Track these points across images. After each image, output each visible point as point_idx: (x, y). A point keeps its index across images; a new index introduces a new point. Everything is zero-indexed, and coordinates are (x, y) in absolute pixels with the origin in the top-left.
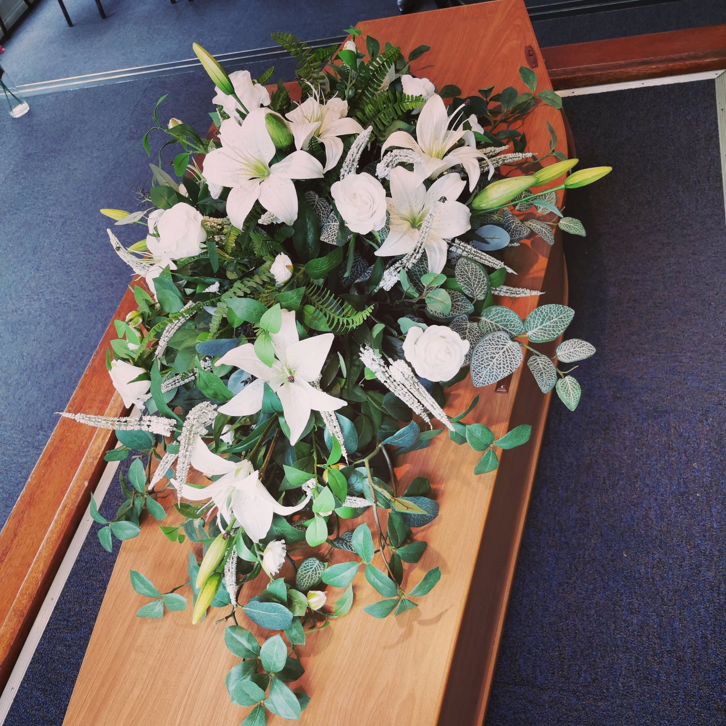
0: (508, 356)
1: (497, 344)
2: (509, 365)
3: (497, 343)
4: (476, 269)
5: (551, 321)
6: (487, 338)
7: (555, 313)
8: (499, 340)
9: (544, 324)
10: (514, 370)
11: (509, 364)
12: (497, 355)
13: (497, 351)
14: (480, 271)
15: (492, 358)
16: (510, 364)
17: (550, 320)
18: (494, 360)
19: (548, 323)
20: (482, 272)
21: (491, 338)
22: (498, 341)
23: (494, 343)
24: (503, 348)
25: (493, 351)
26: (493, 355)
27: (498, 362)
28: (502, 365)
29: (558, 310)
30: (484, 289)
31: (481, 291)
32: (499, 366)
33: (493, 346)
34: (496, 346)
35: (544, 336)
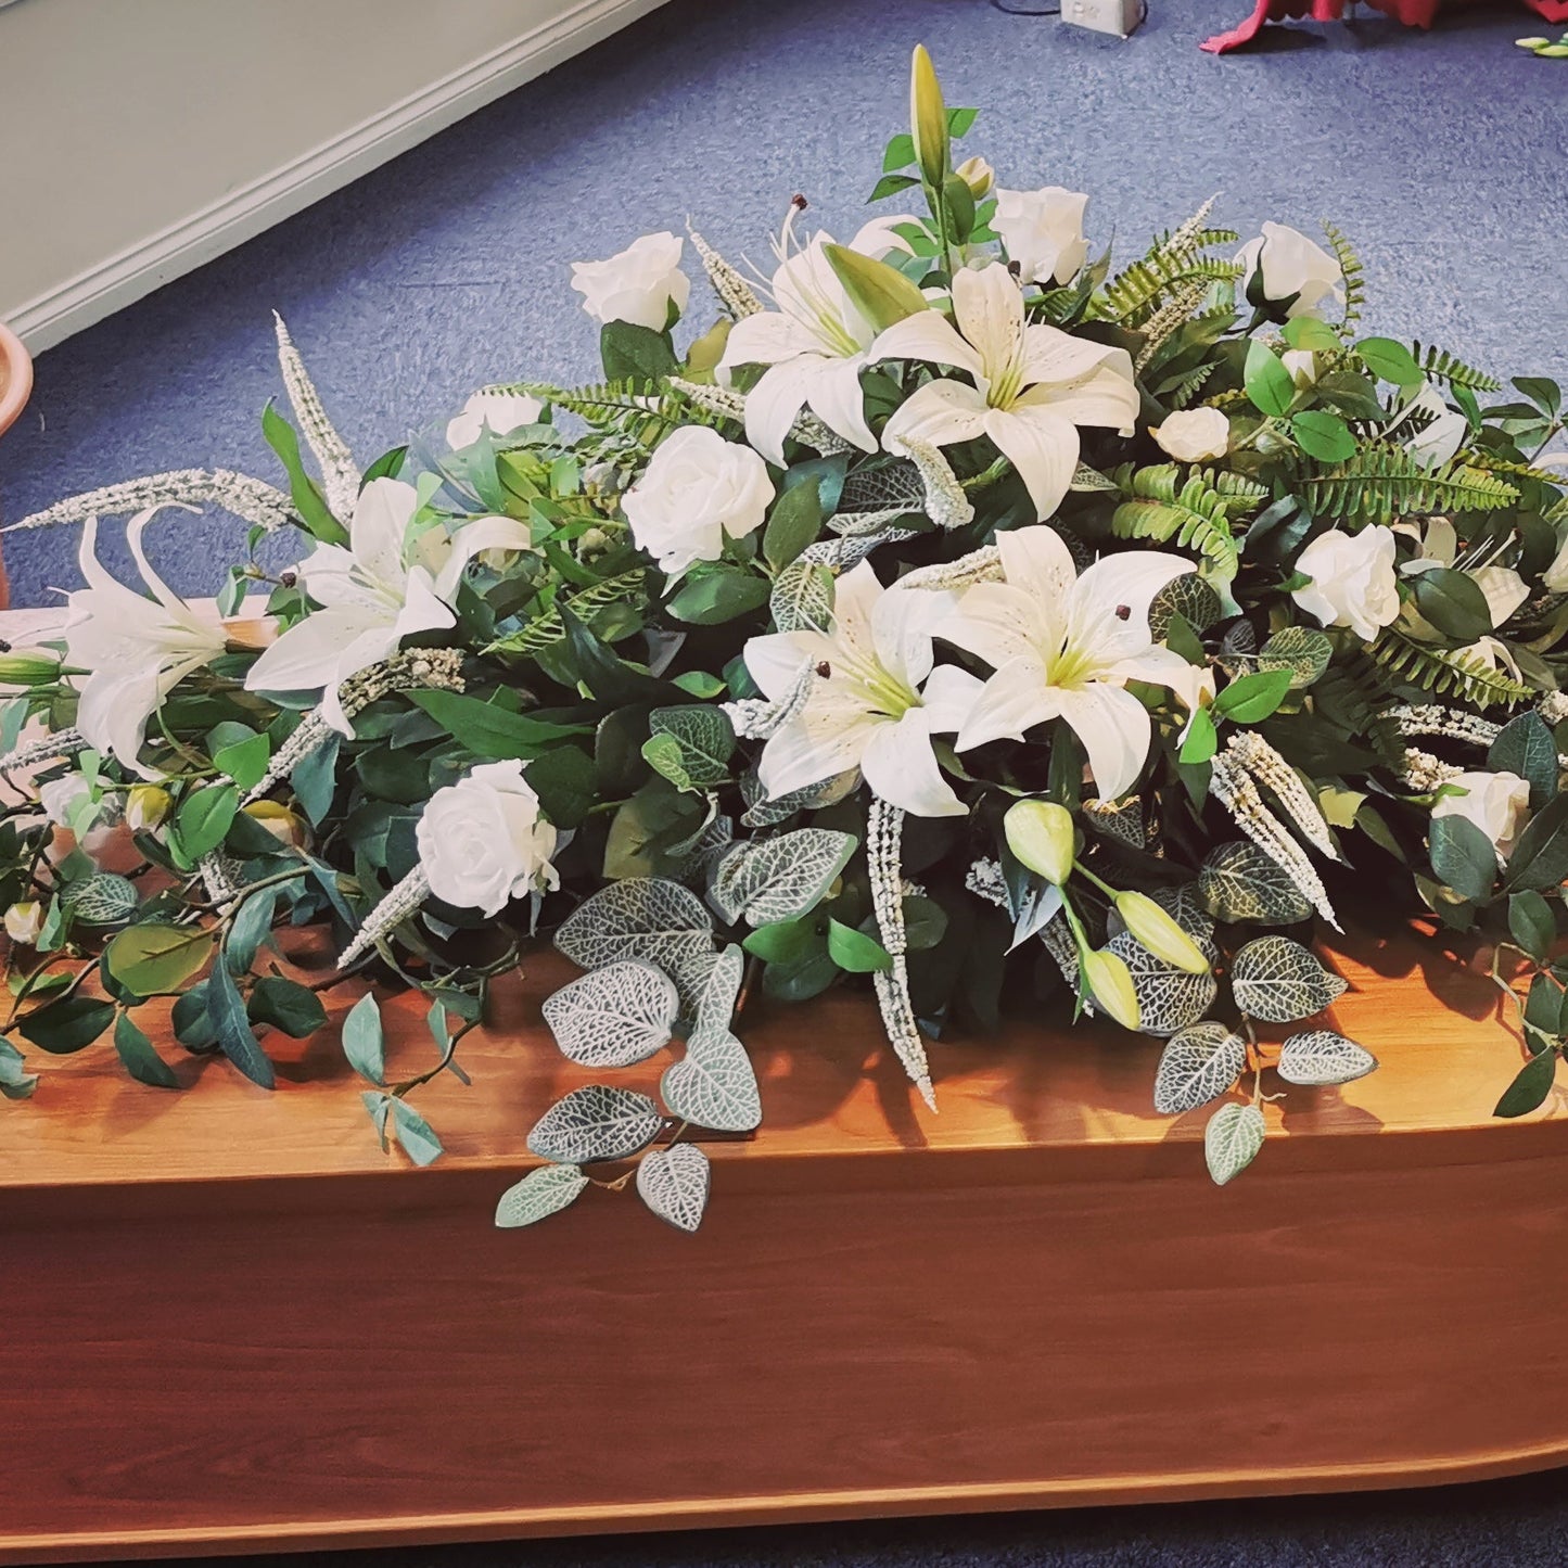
0: (614, 1035)
1: (641, 1000)
2: (590, 1047)
3: (645, 1000)
4: (820, 874)
5: (717, 1085)
6: (650, 973)
7: (735, 1083)
8: (654, 1001)
9: (707, 1074)
10: (582, 1062)
11: (594, 1043)
12: (616, 1013)
13: (625, 1011)
14: (815, 886)
15: (608, 1004)
16: (595, 1047)
17: (717, 1080)
18: (603, 1012)
19: (711, 1080)
20: (815, 890)
21: (652, 981)
22: (649, 1001)
23: (642, 994)
24: (639, 1019)
25: (622, 1001)
26: (613, 1004)
27: (596, 1023)
28: (588, 1032)
29: (743, 1085)
30: (773, 913)
31: (766, 910)
32: (587, 1027)
33: (634, 995)
34: (636, 1002)
35: (676, 1087)
